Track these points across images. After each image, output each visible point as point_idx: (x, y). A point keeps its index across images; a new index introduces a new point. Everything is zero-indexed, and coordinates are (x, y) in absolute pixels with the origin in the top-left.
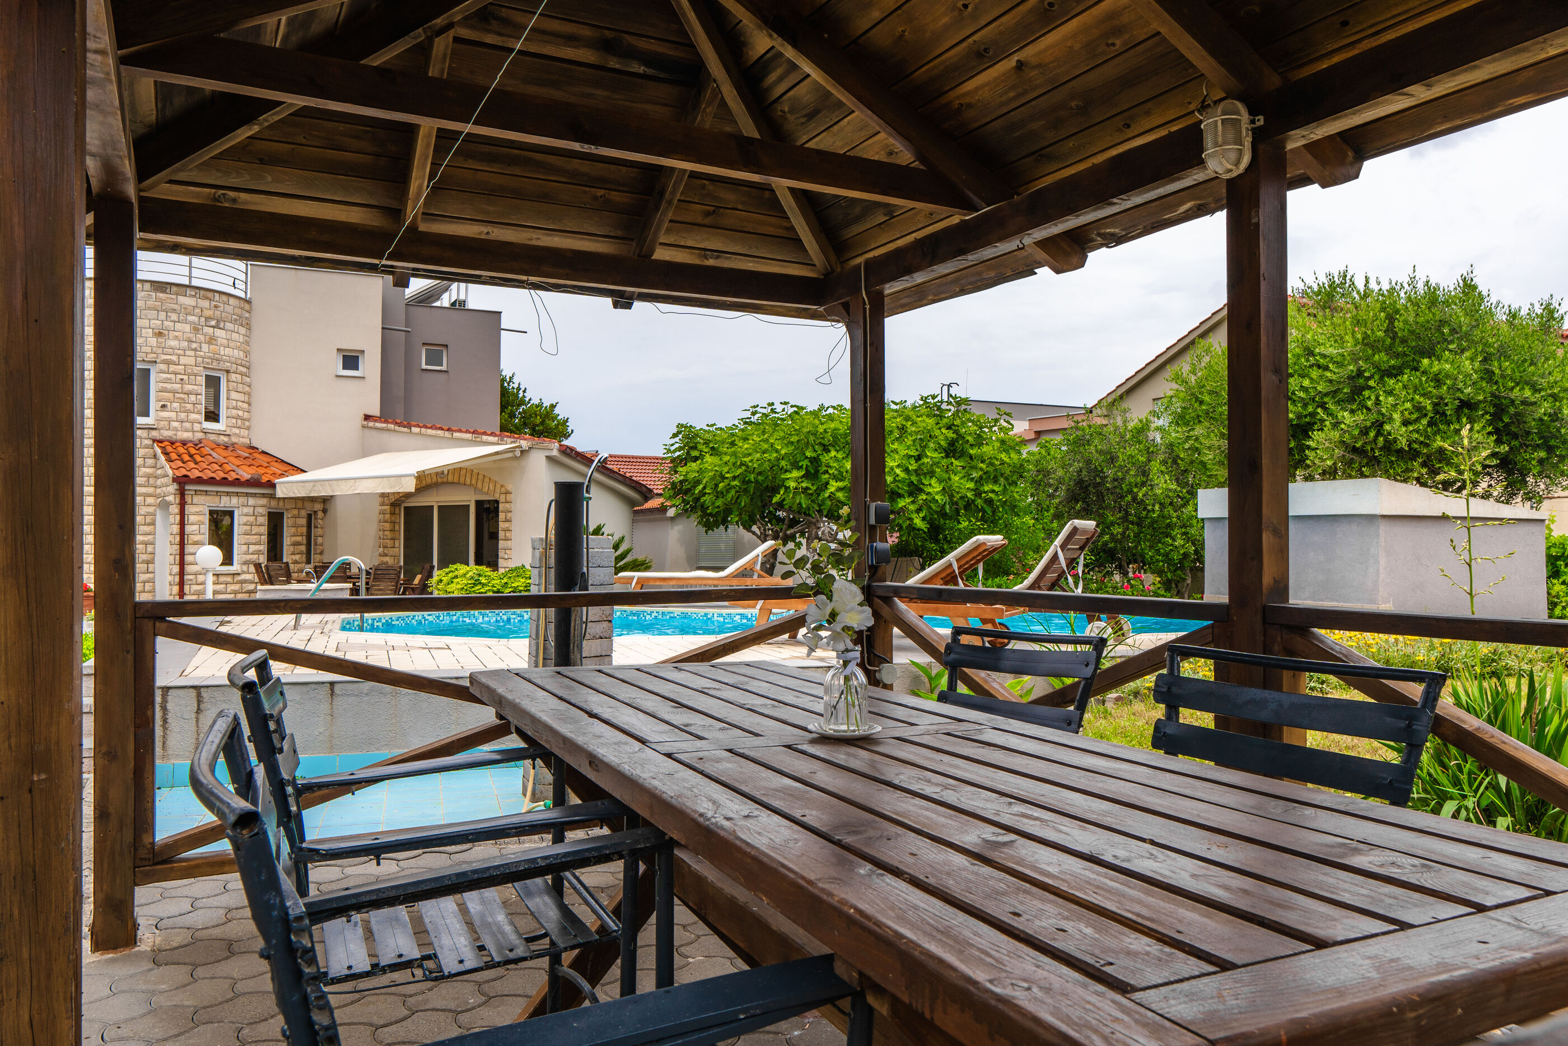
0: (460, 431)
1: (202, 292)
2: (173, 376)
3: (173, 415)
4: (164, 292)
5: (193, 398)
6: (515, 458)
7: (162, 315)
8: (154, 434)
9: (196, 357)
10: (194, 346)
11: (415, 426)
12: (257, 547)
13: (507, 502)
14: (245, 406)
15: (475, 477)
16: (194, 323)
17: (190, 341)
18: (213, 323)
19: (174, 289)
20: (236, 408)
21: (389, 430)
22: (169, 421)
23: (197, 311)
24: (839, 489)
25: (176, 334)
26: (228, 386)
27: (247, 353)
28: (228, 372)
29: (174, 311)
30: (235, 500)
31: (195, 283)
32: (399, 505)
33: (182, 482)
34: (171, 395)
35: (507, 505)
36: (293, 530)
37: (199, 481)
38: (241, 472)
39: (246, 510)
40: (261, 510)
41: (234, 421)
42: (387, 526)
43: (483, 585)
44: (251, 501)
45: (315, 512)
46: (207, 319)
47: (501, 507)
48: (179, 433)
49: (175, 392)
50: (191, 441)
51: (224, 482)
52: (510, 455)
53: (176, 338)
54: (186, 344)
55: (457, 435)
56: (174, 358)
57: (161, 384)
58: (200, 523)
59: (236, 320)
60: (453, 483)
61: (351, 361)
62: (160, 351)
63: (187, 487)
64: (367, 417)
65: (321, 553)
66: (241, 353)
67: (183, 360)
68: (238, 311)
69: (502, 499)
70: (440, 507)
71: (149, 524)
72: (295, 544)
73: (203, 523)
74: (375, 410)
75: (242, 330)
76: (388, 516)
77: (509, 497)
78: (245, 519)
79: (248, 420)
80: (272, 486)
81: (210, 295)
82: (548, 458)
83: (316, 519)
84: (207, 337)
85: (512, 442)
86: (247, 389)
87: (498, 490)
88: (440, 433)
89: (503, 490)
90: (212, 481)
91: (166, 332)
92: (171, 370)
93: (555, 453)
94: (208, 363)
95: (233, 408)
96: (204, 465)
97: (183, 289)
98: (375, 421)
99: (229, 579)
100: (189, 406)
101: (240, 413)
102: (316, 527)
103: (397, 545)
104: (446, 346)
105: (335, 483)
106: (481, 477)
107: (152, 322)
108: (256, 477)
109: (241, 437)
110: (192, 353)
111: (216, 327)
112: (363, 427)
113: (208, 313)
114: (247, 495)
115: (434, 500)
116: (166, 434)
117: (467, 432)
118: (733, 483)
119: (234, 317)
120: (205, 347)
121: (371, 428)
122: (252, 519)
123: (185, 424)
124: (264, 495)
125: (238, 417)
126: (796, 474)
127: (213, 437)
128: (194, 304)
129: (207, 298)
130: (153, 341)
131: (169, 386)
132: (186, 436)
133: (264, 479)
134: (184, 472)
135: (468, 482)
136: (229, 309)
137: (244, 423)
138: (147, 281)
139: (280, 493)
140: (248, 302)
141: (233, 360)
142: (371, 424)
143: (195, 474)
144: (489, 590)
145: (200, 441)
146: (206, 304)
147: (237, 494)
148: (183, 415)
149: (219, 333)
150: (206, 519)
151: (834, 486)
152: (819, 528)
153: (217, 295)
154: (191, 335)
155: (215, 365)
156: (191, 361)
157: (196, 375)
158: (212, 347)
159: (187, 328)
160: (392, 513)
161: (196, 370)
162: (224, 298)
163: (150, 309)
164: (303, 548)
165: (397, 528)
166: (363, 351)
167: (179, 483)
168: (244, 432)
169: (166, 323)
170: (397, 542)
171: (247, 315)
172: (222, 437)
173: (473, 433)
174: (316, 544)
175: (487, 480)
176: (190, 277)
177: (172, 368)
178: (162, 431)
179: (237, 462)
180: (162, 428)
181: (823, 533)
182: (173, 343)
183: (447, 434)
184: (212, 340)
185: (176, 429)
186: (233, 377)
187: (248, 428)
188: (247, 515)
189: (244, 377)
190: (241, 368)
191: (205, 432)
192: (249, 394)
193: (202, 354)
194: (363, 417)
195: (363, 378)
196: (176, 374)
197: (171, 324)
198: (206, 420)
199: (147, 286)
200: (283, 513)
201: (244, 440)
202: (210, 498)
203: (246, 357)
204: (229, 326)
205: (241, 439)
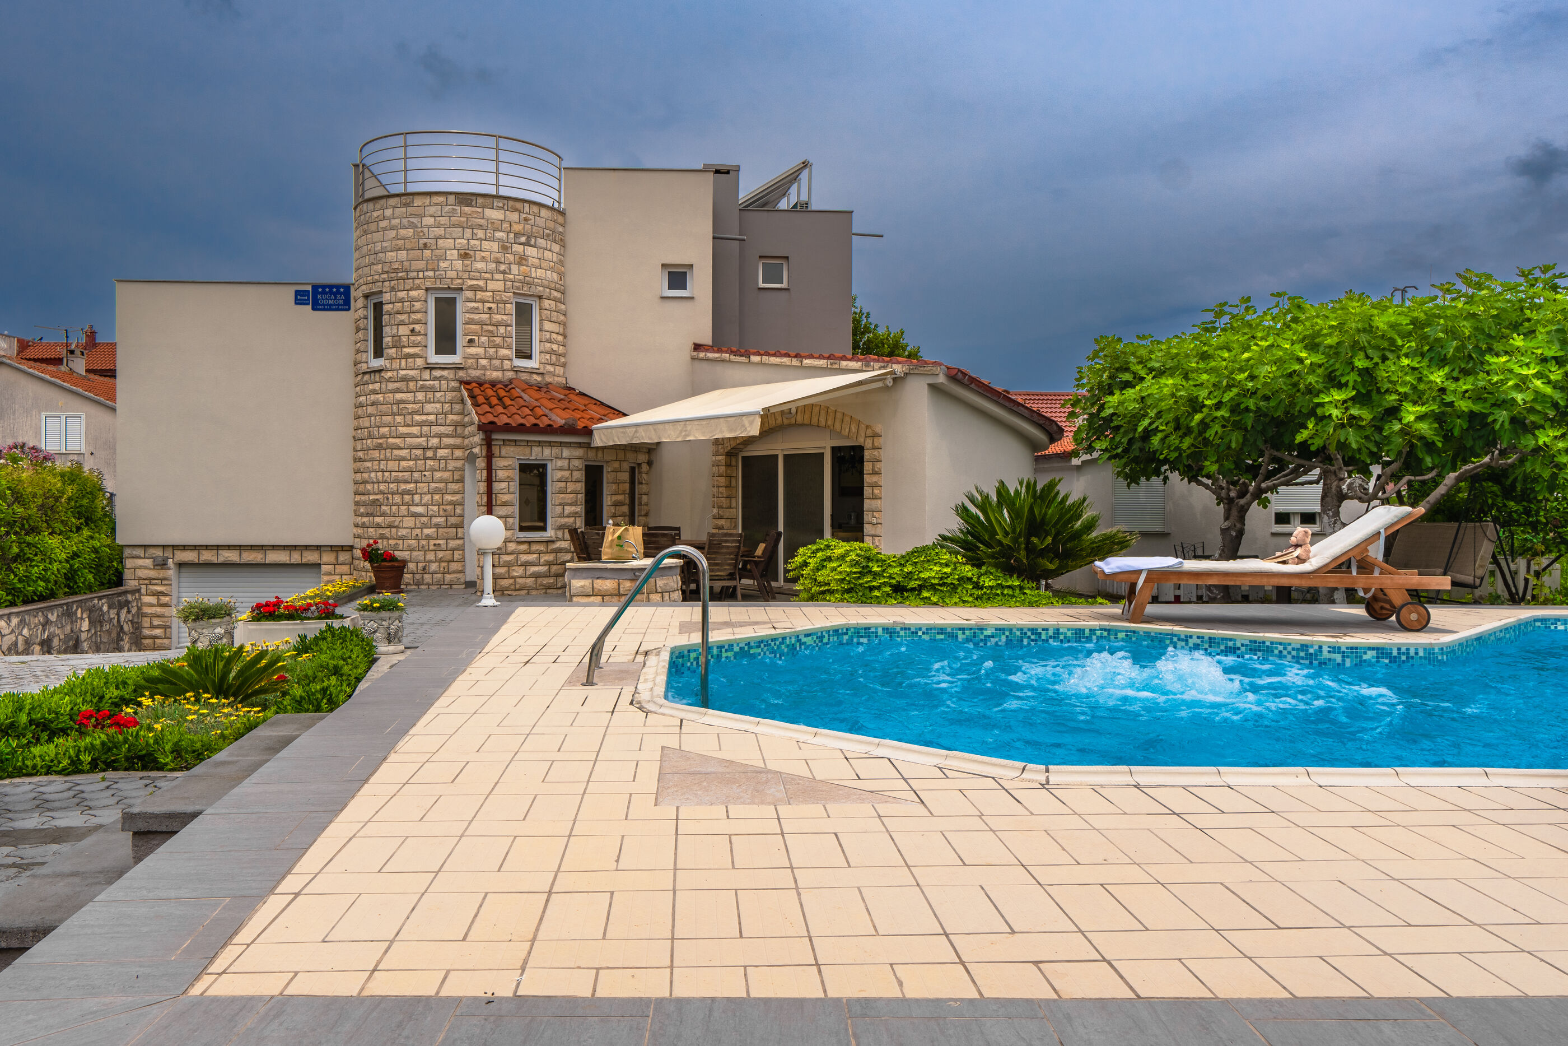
0: (811, 357)
1: (511, 203)
2: (480, 305)
3: (481, 351)
4: (469, 205)
5: (502, 330)
6: (886, 388)
7: (468, 233)
8: (461, 374)
9: (505, 280)
10: (503, 267)
11: (754, 354)
12: (573, 509)
13: (874, 448)
14: (560, 338)
15: (832, 415)
16: (502, 240)
17: (498, 262)
18: (523, 239)
19: (480, 200)
20: (549, 341)
21: (723, 361)
22: (477, 357)
23: (506, 225)
24: (1420, 418)
25: (483, 254)
26: (541, 316)
27: (561, 275)
28: (540, 297)
29: (480, 227)
30: (547, 451)
31: (503, 192)
32: (736, 455)
33: (488, 429)
34: (478, 327)
35: (876, 453)
36: (614, 487)
37: (507, 428)
38: (554, 417)
39: (560, 463)
40: (576, 463)
41: (548, 356)
42: (722, 480)
43: (876, 575)
44: (566, 452)
45: (639, 465)
46: (517, 235)
47: (867, 454)
48: (488, 373)
49: (482, 324)
50: (500, 382)
51: (535, 429)
52: (879, 384)
53: (483, 259)
54: (494, 265)
55: (807, 362)
56: (481, 283)
57: (468, 315)
58: (509, 480)
59: (548, 235)
60: (802, 425)
61: (678, 277)
62: (466, 276)
63: (494, 436)
64: (697, 347)
65: (646, 515)
66: (555, 274)
67: (491, 285)
68: (551, 225)
69: (868, 443)
70: (786, 457)
71: (457, 481)
72: (617, 504)
73: (512, 480)
74: (706, 337)
75: (556, 248)
76: (723, 469)
77: (878, 442)
78: (559, 474)
79: (564, 355)
80: (588, 432)
81: (519, 205)
82: (933, 387)
83: (640, 473)
84: (517, 257)
85: (880, 368)
86: (562, 318)
87: (862, 434)
88: (786, 360)
89: (869, 432)
90: (521, 429)
91: (472, 253)
92: (478, 297)
93: (941, 379)
94: (518, 288)
95: (547, 341)
96: (513, 410)
97: (489, 201)
98: (707, 351)
99: (542, 548)
100: (498, 340)
101: (555, 347)
102: (640, 483)
103: (734, 505)
104: (787, 258)
105: (661, 427)
106: (839, 416)
107: (458, 241)
108: (571, 422)
109: (556, 376)
110: (500, 276)
111: (526, 244)
112: (693, 358)
113: (517, 228)
114: (561, 444)
115: (779, 447)
116: (474, 373)
117: (821, 357)
118: (1219, 414)
119: (547, 231)
120: (515, 269)
121: (702, 359)
122: (567, 474)
123: (494, 362)
124: (580, 445)
125: (551, 352)
126: (1338, 396)
127: (524, 376)
128: (502, 217)
129: (516, 210)
130: (458, 264)
131: (476, 317)
132: (496, 375)
133: (580, 425)
134: (491, 418)
135: (823, 423)
136: (540, 222)
137: (560, 359)
138: (451, 193)
139: (598, 440)
140: (562, 213)
141: (546, 283)
142: (702, 355)
143: (504, 419)
144: (885, 584)
145: (511, 381)
146: (514, 216)
147: (550, 444)
148: (492, 351)
149: (531, 251)
150: (516, 474)
151: (1410, 413)
152: (1342, 479)
153: (527, 205)
154: (499, 255)
155: (525, 290)
156: (499, 286)
157: (505, 303)
158: (522, 268)
159: (495, 246)
160: (728, 465)
161: (505, 296)
162: (535, 209)
163: (454, 226)
164: (626, 509)
165: (733, 484)
166: (692, 266)
167: (485, 432)
168: (559, 370)
169: (472, 242)
170: (733, 500)
171: (561, 229)
172: (535, 376)
173: (828, 358)
174: (640, 504)
175: (847, 419)
176: (498, 185)
177: (480, 295)
178: (470, 371)
179: (551, 405)
180: (470, 368)
181: (1350, 487)
182: (480, 265)
183: (795, 362)
184: (522, 260)
185: (484, 368)
186: (547, 303)
187: (564, 365)
188: (561, 469)
189: (559, 304)
190: (555, 294)
191: (516, 370)
192: (564, 324)
193: (511, 277)
194: (691, 346)
195: (692, 298)
196: (483, 302)
197: (478, 243)
198: (517, 357)
199: (451, 199)
200: (602, 466)
201: (560, 379)
202: (519, 449)
203: (561, 280)
204: (541, 242)
205: (556, 378)
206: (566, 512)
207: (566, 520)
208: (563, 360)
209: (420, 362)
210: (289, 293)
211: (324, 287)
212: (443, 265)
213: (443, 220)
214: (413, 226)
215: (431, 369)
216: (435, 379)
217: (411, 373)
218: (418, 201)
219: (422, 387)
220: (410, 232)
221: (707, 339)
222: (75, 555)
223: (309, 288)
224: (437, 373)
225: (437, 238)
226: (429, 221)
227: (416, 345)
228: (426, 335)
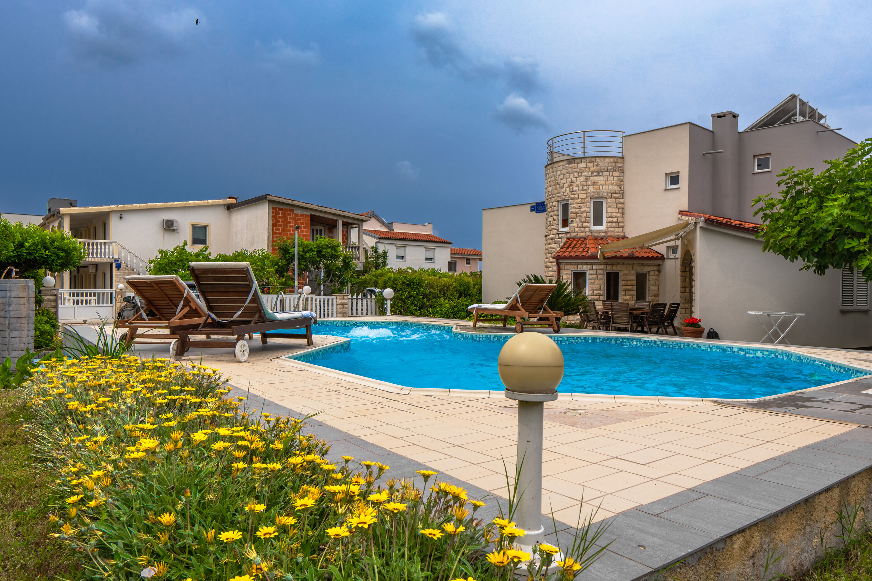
1: (589, 159)
2: (576, 205)
3: (575, 225)
4: (572, 163)
5: (585, 215)
7: (572, 175)
8: (568, 235)
9: (586, 193)
10: (585, 188)
12: (599, 292)
14: (619, 215)
16: (585, 176)
17: (583, 186)
18: (595, 174)
19: (576, 161)
20: (611, 217)
22: (575, 228)
23: (587, 169)
25: (577, 183)
26: (607, 206)
27: (620, 186)
28: (606, 198)
29: (576, 172)
30: (585, 267)
31: (587, 155)
34: (575, 215)
36: (626, 282)
37: (565, 258)
38: (589, 252)
39: (591, 272)
40: (600, 272)
41: (610, 224)
44: (594, 267)
45: (649, 272)
46: (592, 172)
48: (579, 234)
49: (576, 213)
50: (582, 237)
53: (577, 185)
56: (576, 196)
57: (572, 210)
58: (568, 279)
59: (610, 170)
61: (675, 179)
62: (571, 194)
63: (560, 261)
64: (681, 212)
66: (615, 186)
67: (580, 196)
68: (613, 164)
72: (627, 290)
75: (617, 174)
78: (591, 277)
79: (623, 222)
81: (593, 159)
83: (649, 276)
84: (593, 182)
86: (620, 205)
91: (573, 184)
93: (701, 224)
94: (593, 196)
95: (609, 217)
96: (576, 249)
97: (580, 160)
100: (583, 219)
101: (615, 219)
104: (770, 154)
107: (568, 180)
108: (594, 254)
109: (616, 232)
110: (584, 192)
111: (598, 175)
112: (678, 218)
113: (592, 169)
114: (592, 264)
116: (573, 234)
119: (609, 168)
120: (591, 188)
122: (595, 276)
123: (581, 229)
124: (602, 264)
125: (612, 222)
127: (595, 234)
128: (585, 166)
129: (592, 161)
130: (568, 189)
131: (575, 210)
132: (582, 234)
136: (605, 164)
137: (620, 224)
138: (565, 160)
140: (621, 158)
141: (609, 191)
143: (565, 254)
145: (588, 237)
146: (591, 165)
147: (586, 264)
148: (580, 224)
149: (599, 178)
150: (571, 277)
153: (597, 159)
154: (584, 183)
155: (598, 196)
156: (584, 196)
157: (586, 203)
158: (595, 187)
159: (582, 179)
161: (586, 200)
162: (602, 159)
163: (566, 173)
164: (634, 293)
166: (678, 172)
167: (557, 260)
168: (618, 229)
169: (573, 179)
171: (620, 165)
172: (602, 234)
174: (650, 290)
176: (584, 153)
177: (576, 201)
180: (572, 232)
182: (576, 188)
184: (595, 183)
185: (577, 232)
186: (609, 200)
187: (623, 227)
188: (592, 274)
189: (618, 200)
190: (615, 195)
191: (591, 231)
192: (623, 208)
193: (589, 191)
194: (678, 212)
195: (679, 188)
196: (577, 203)
197: (575, 179)
198: (594, 225)
199: (566, 162)
200: (618, 273)
201: (619, 234)
202: (572, 266)
203: (620, 188)
204: (606, 173)
205: (616, 234)
206: (595, 293)
207: (595, 297)
208: (621, 224)
209: (555, 231)
210: (529, 207)
211: (539, 203)
212: (563, 190)
213: (563, 172)
214: (554, 176)
215: (559, 234)
216: (560, 238)
217: (553, 236)
218: (556, 165)
219: (556, 242)
220: (552, 179)
221: (685, 207)
222: (455, 307)
223: (535, 205)
224: (561, 235)
225: (561, 179)
226: (558, 173)
227: (555, 224)
228: (558, 220)
